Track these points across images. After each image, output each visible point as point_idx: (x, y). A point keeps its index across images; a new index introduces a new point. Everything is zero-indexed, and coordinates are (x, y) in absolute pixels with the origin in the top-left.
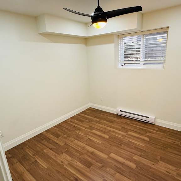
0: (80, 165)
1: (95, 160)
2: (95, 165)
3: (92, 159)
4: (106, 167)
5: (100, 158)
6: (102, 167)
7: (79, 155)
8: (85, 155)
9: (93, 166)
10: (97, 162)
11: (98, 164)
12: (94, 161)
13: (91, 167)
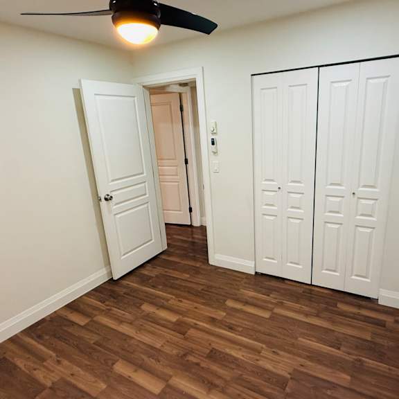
0: (233, 353)
1: (203, 368)
2: (202, 356)
3: (208, 370)
4: (178, 356)
5: (191, 375)
6: (185, 355)
7: (245, 376)
8: (228, 378)
9: (205, 354)
10: (198, 364)
11: (195, 360)
12: (203, 365)
13: (208, 351)
